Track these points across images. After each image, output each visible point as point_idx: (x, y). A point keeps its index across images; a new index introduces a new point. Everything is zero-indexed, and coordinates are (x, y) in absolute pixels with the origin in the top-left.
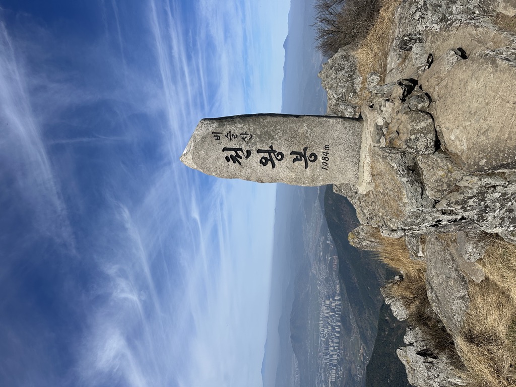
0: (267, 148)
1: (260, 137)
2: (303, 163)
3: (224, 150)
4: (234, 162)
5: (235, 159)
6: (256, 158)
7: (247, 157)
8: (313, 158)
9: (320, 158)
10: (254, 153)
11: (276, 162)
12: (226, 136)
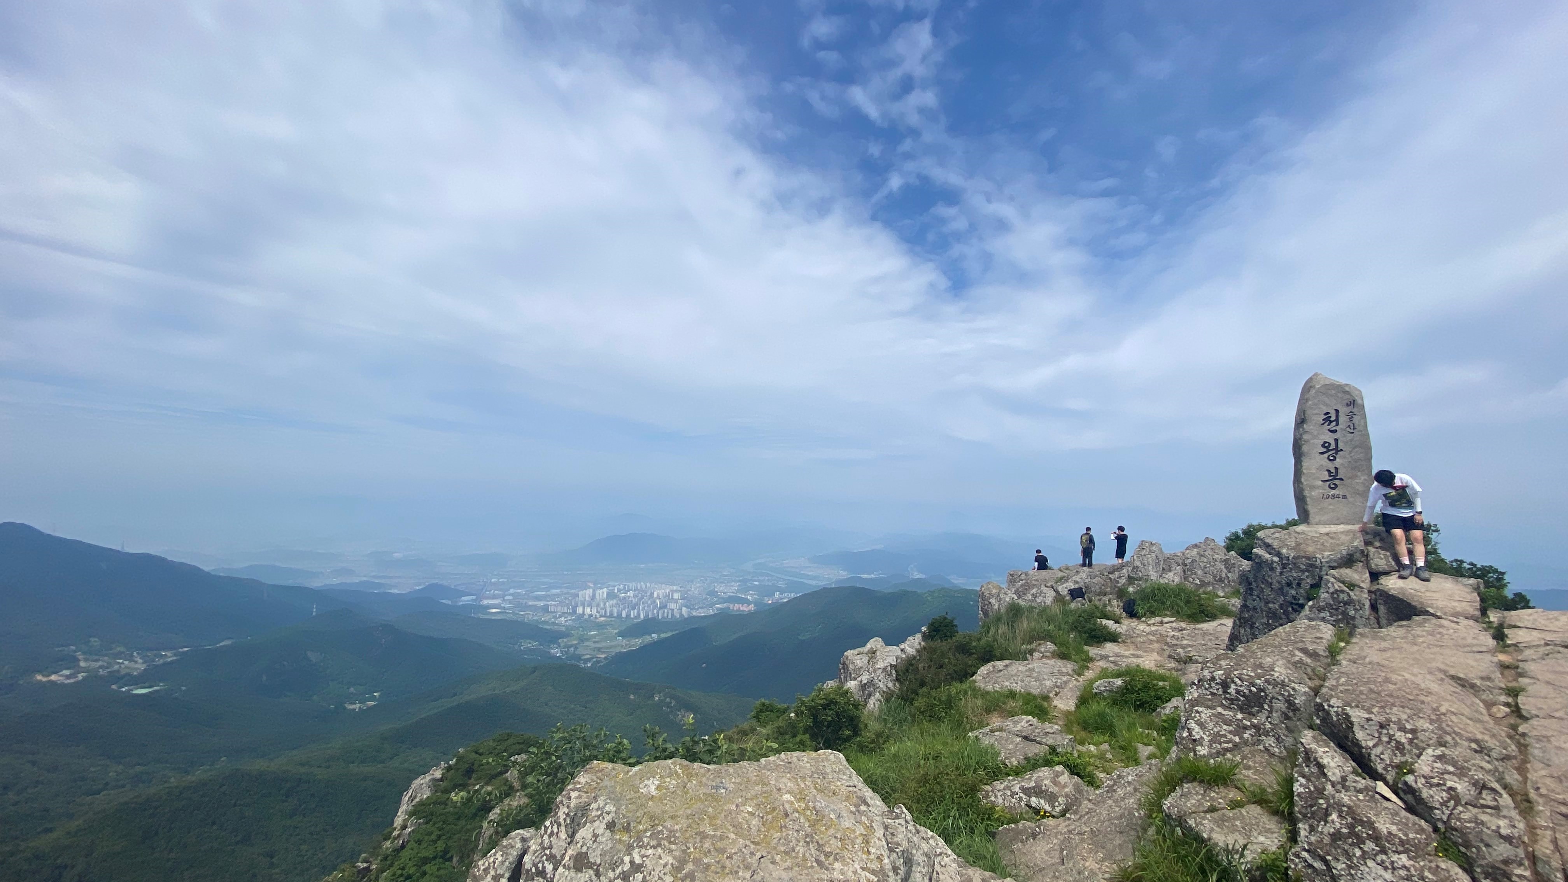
0: (1340, 447)
1: (1351, 440)
2: (1327, 478)
3: (1337, 411)
4: (1323, 420)
5: (1327, 419)
6: (1330, 438)
7: (1330, 431)
8: (1333, 486)
9: (1333, 492)
10: (1335, 436)
11: (1326, 455)
12: (1351, 412)
